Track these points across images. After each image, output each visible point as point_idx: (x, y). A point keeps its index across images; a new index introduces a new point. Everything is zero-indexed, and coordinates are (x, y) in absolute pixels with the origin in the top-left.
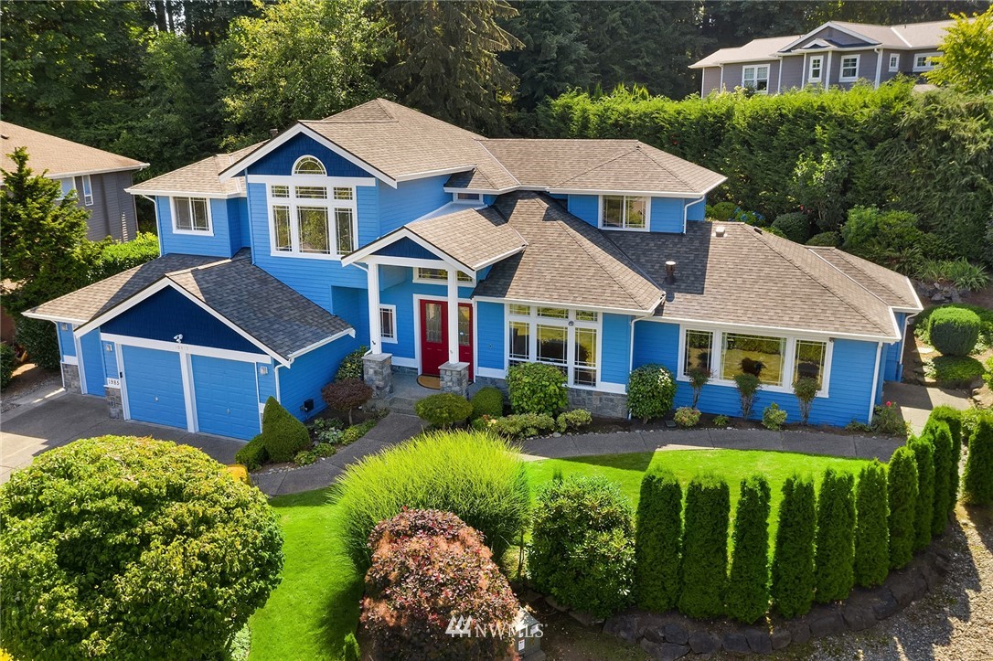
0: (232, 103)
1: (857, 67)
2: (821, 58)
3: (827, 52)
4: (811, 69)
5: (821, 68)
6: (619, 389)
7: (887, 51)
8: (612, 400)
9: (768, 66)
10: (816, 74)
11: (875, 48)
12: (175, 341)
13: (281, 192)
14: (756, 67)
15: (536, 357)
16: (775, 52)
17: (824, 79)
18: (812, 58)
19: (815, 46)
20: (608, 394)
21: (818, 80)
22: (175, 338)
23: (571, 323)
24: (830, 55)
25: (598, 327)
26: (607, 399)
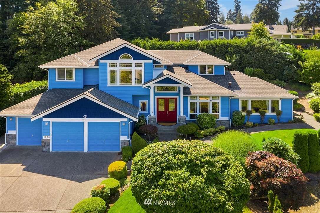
0: (21, 39)
1: (223, 34)
2: (214, 32)
3: (215, 30)
4: (211, 34)
5: (214, 34)
6: (227, 119)
7: (231, 30)
8: (224, 122)
9: (193, 33)
10: (212, 35)
11: (229, 29)
12: (84, 117)
13: (114, 65)
14: (189, 34)
15: (199, 112)
16: (198, 30)
17: (215, 37)
18: (211, 32)
19: (212, 29)
20: (223, 121)
21: (213, 37)
22: (84, 116)
23: (211, 101)
24: (216, 31)
25: (219, 101)
26: (223, 123)
